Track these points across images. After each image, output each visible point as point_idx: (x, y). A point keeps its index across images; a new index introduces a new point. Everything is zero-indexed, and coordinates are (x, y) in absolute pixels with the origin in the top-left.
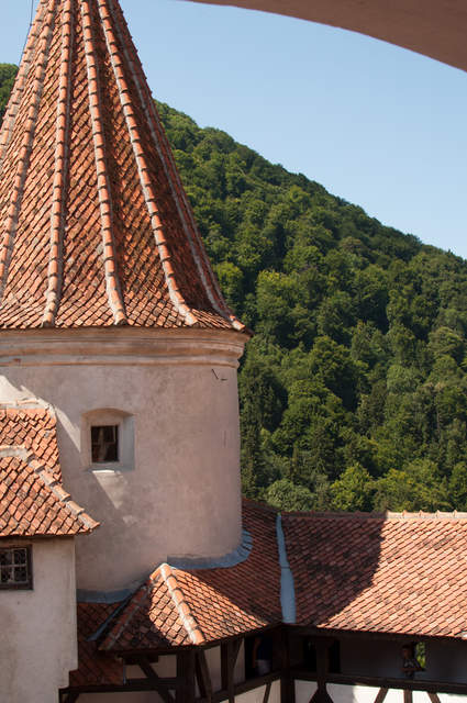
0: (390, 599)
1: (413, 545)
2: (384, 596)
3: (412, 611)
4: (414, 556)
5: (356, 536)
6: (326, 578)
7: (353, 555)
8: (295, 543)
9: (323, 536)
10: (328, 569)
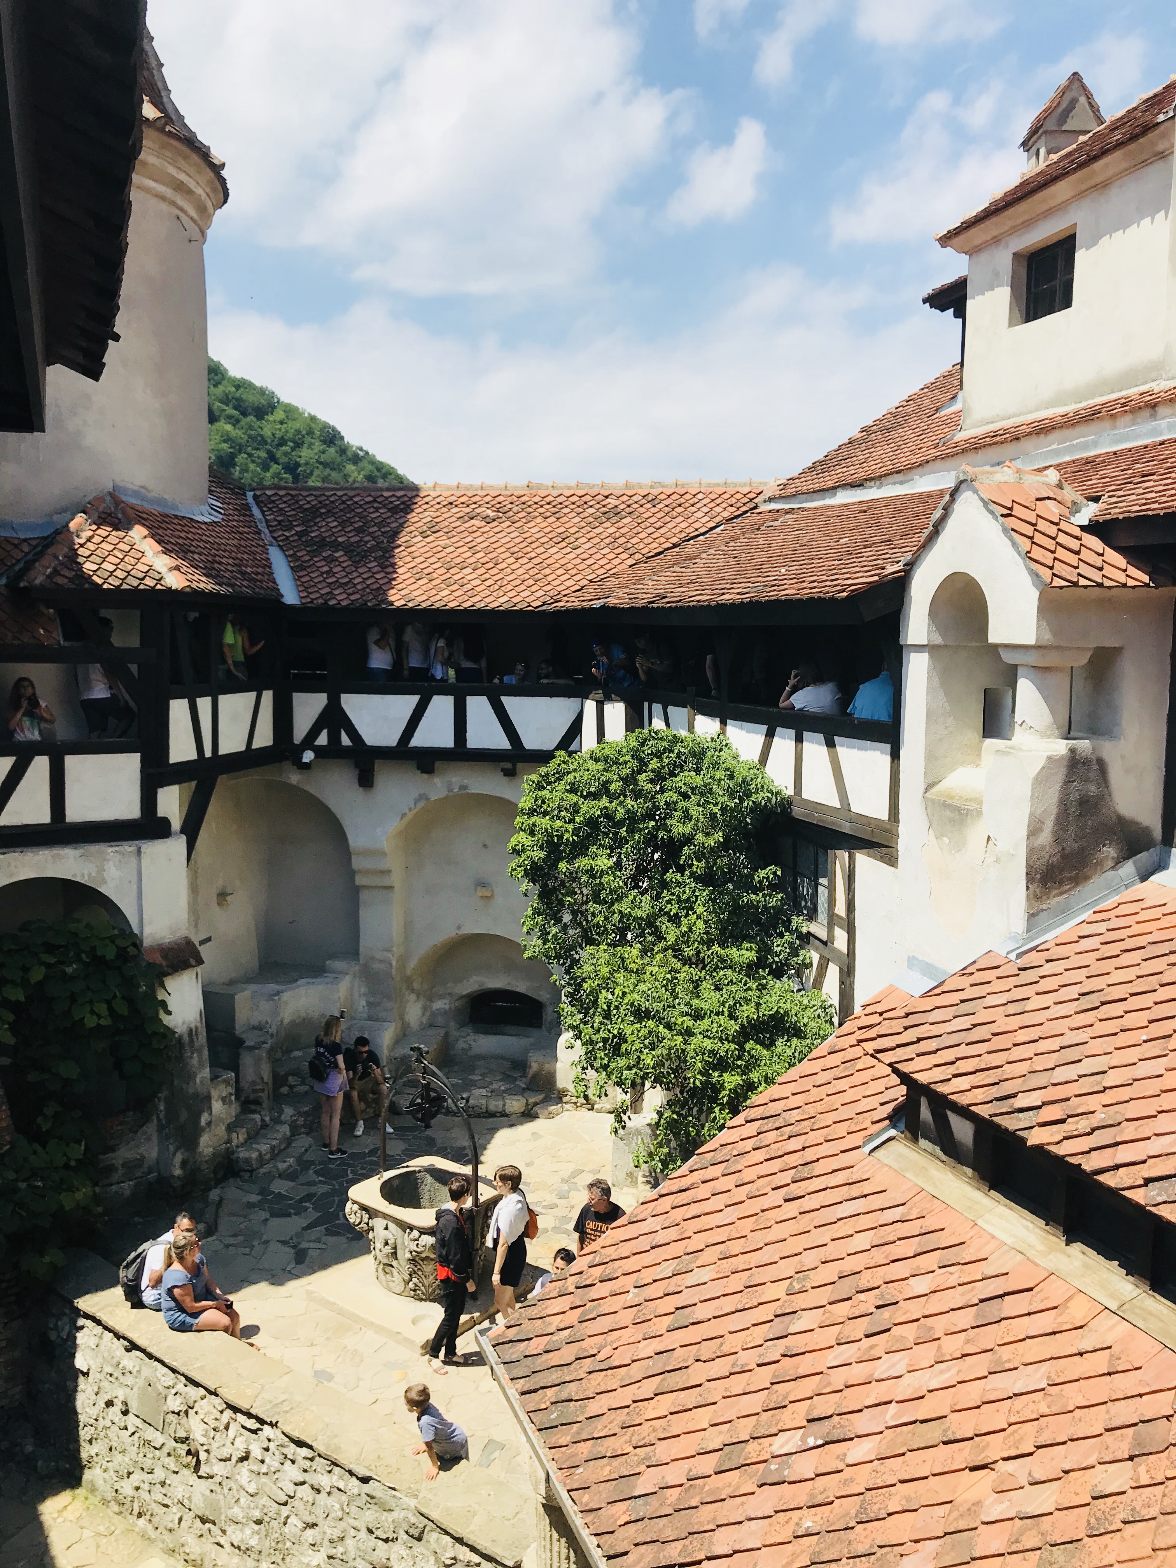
0: (435, 575)
1: (454, 519)
2: (426, 571)
3: (469, 587)
4: (458, 530)
5: (372, 510)
6: (337, 555)
7: (371, 530)
8: (280, 518)
9: (323, 511)
10: (336, 546)
